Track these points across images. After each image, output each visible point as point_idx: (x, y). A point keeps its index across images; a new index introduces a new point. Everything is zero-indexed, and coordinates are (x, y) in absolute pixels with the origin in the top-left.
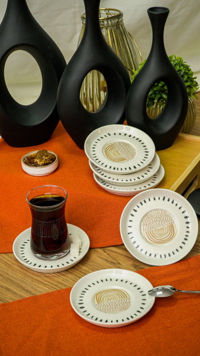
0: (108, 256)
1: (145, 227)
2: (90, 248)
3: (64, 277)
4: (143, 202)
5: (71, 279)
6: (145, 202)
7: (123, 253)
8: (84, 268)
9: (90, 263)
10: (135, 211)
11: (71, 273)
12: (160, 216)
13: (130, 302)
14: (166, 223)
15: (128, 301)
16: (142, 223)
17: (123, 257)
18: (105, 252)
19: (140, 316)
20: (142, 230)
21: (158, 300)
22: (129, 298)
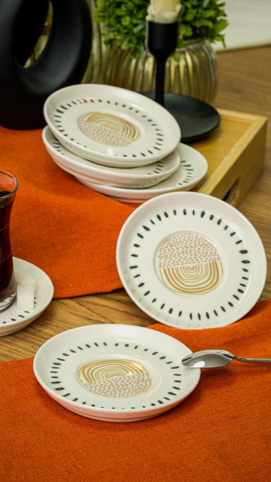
0: (90, 312)
1: (163, 261)
2: (54, 299)
3: (9, 346)
4: (162, 216)
5: (24, 349)
6: (166, 215)
7: (117, 307)
8: (46, 331)
9: (55, 322)
10: (147, 229)
11: (22, 339)
12: (193, 245)
13: (151, 380)
14: (204, 259)
15: (146, 378)
16: (159, 253)
17: (119, 313)
18: (81, 305)
19: (174, 400)
20: (157, 265)
21: (205, 374)
22: (147, 374)
